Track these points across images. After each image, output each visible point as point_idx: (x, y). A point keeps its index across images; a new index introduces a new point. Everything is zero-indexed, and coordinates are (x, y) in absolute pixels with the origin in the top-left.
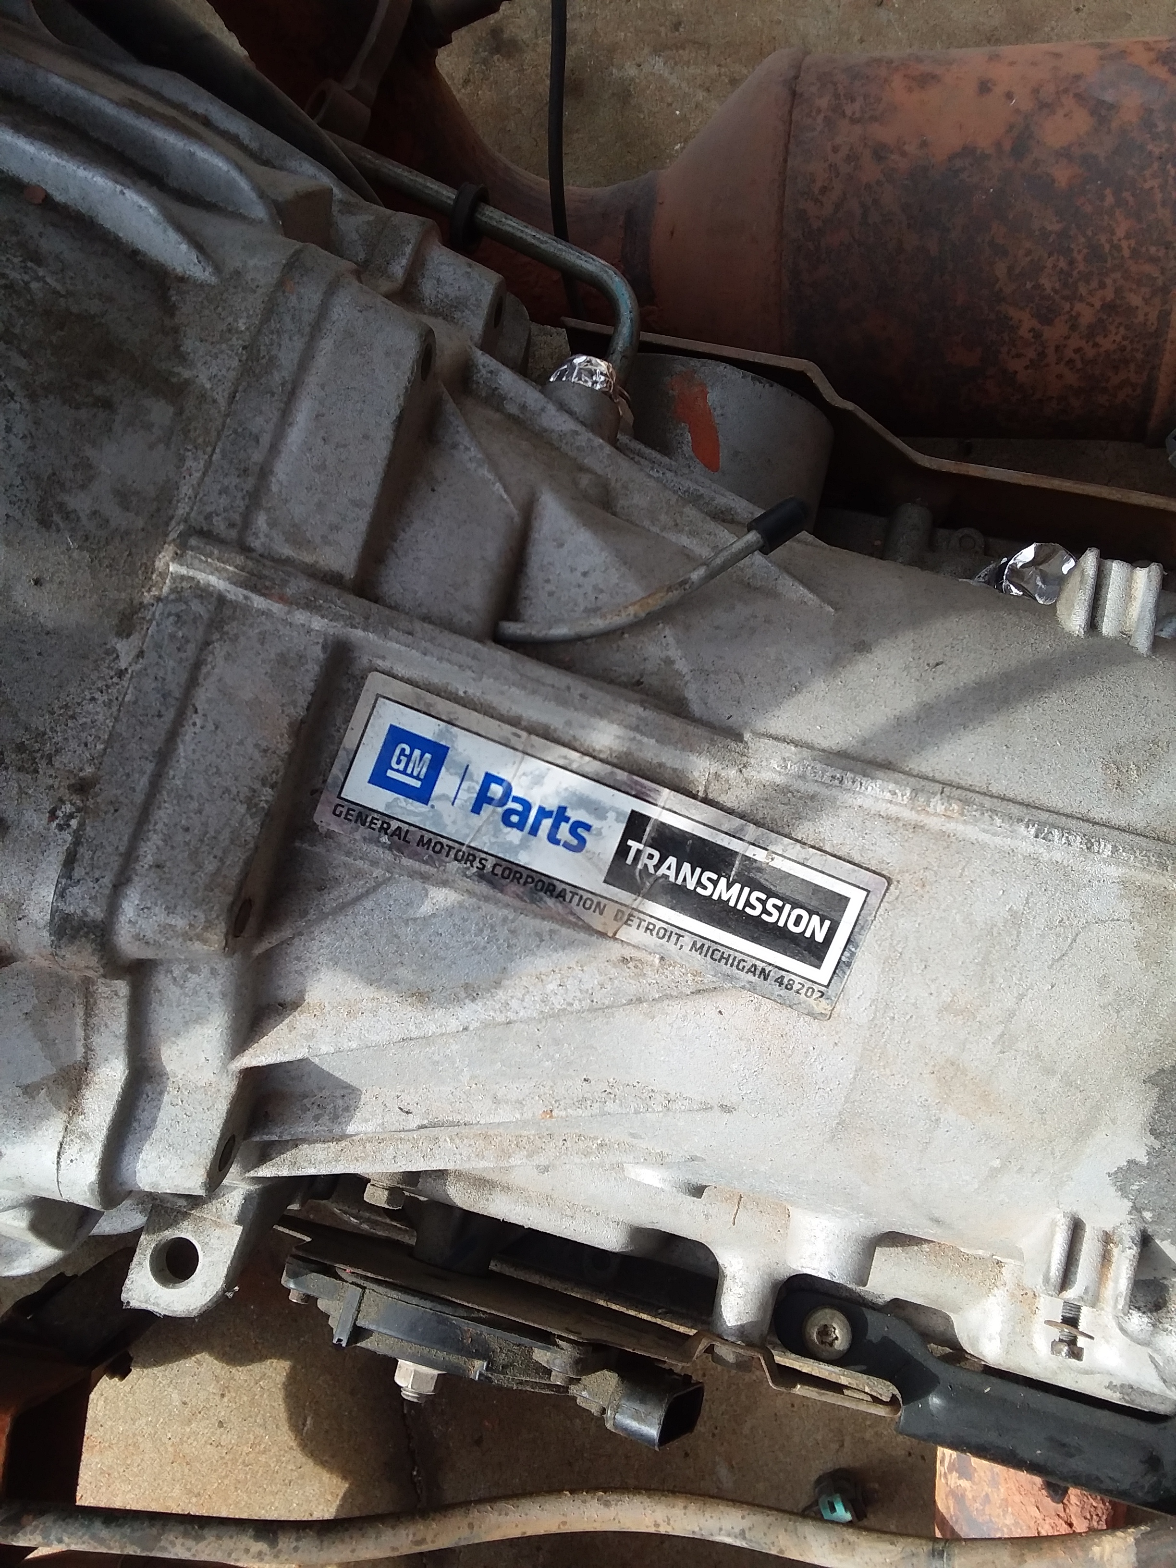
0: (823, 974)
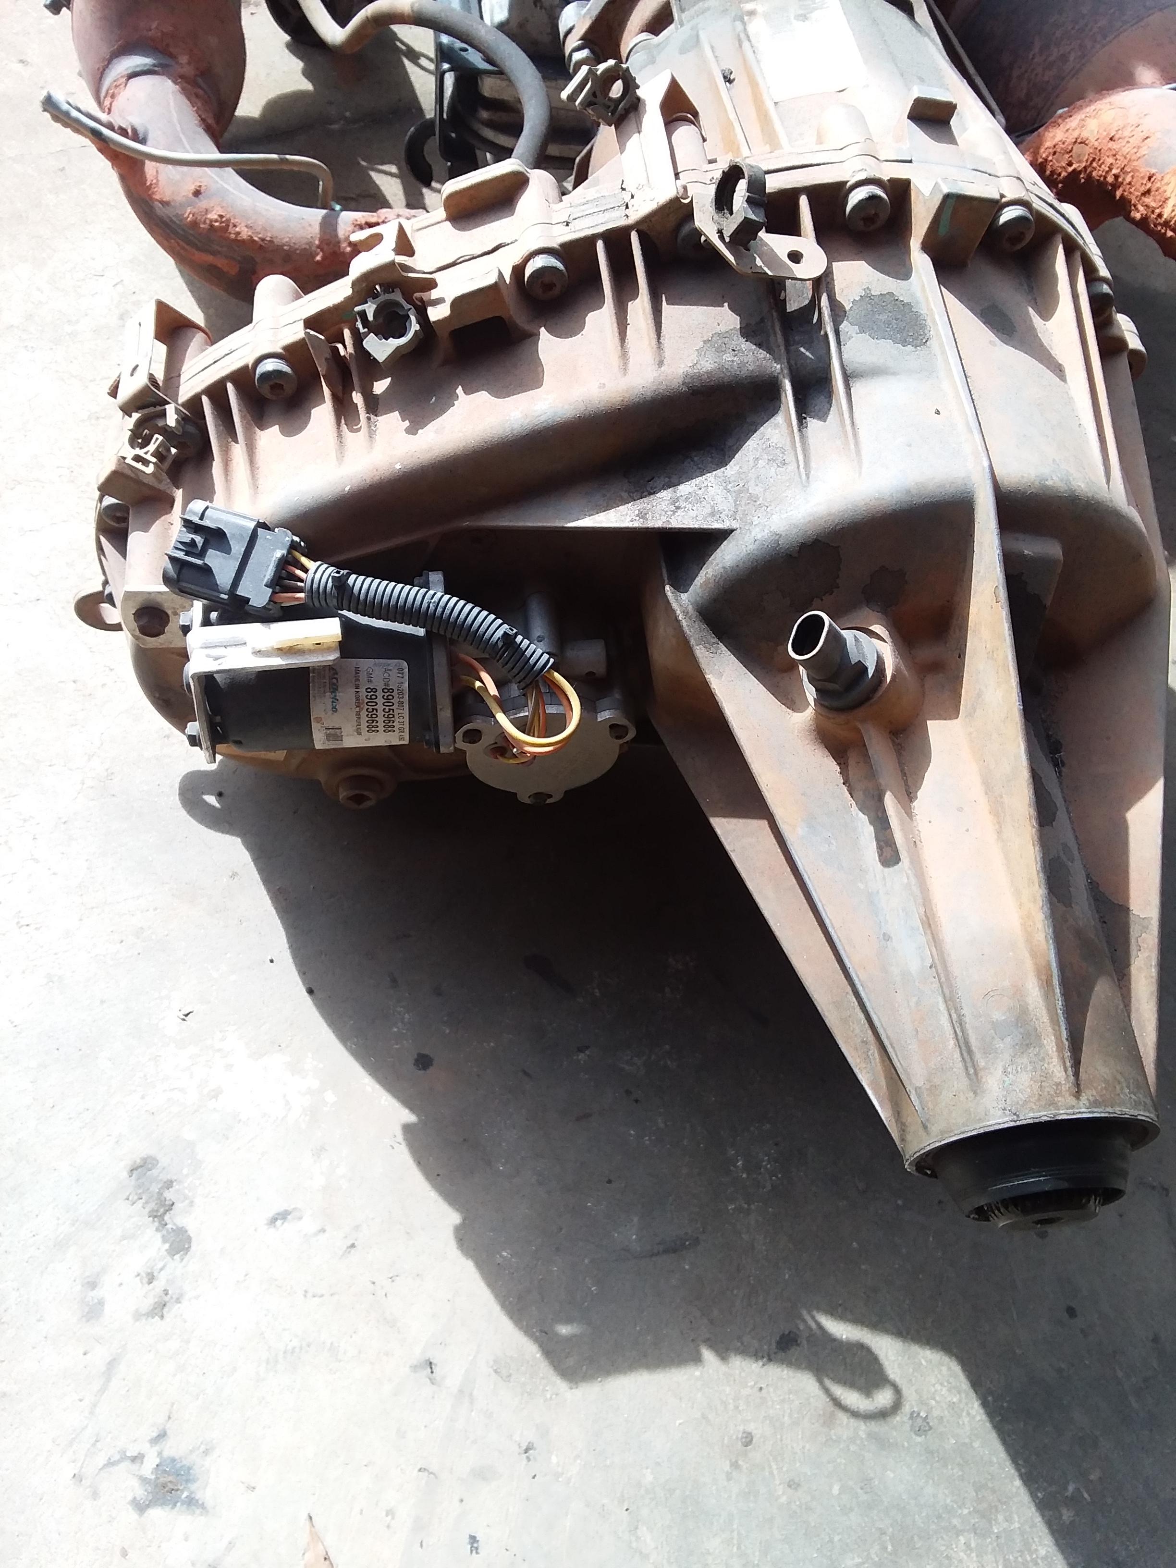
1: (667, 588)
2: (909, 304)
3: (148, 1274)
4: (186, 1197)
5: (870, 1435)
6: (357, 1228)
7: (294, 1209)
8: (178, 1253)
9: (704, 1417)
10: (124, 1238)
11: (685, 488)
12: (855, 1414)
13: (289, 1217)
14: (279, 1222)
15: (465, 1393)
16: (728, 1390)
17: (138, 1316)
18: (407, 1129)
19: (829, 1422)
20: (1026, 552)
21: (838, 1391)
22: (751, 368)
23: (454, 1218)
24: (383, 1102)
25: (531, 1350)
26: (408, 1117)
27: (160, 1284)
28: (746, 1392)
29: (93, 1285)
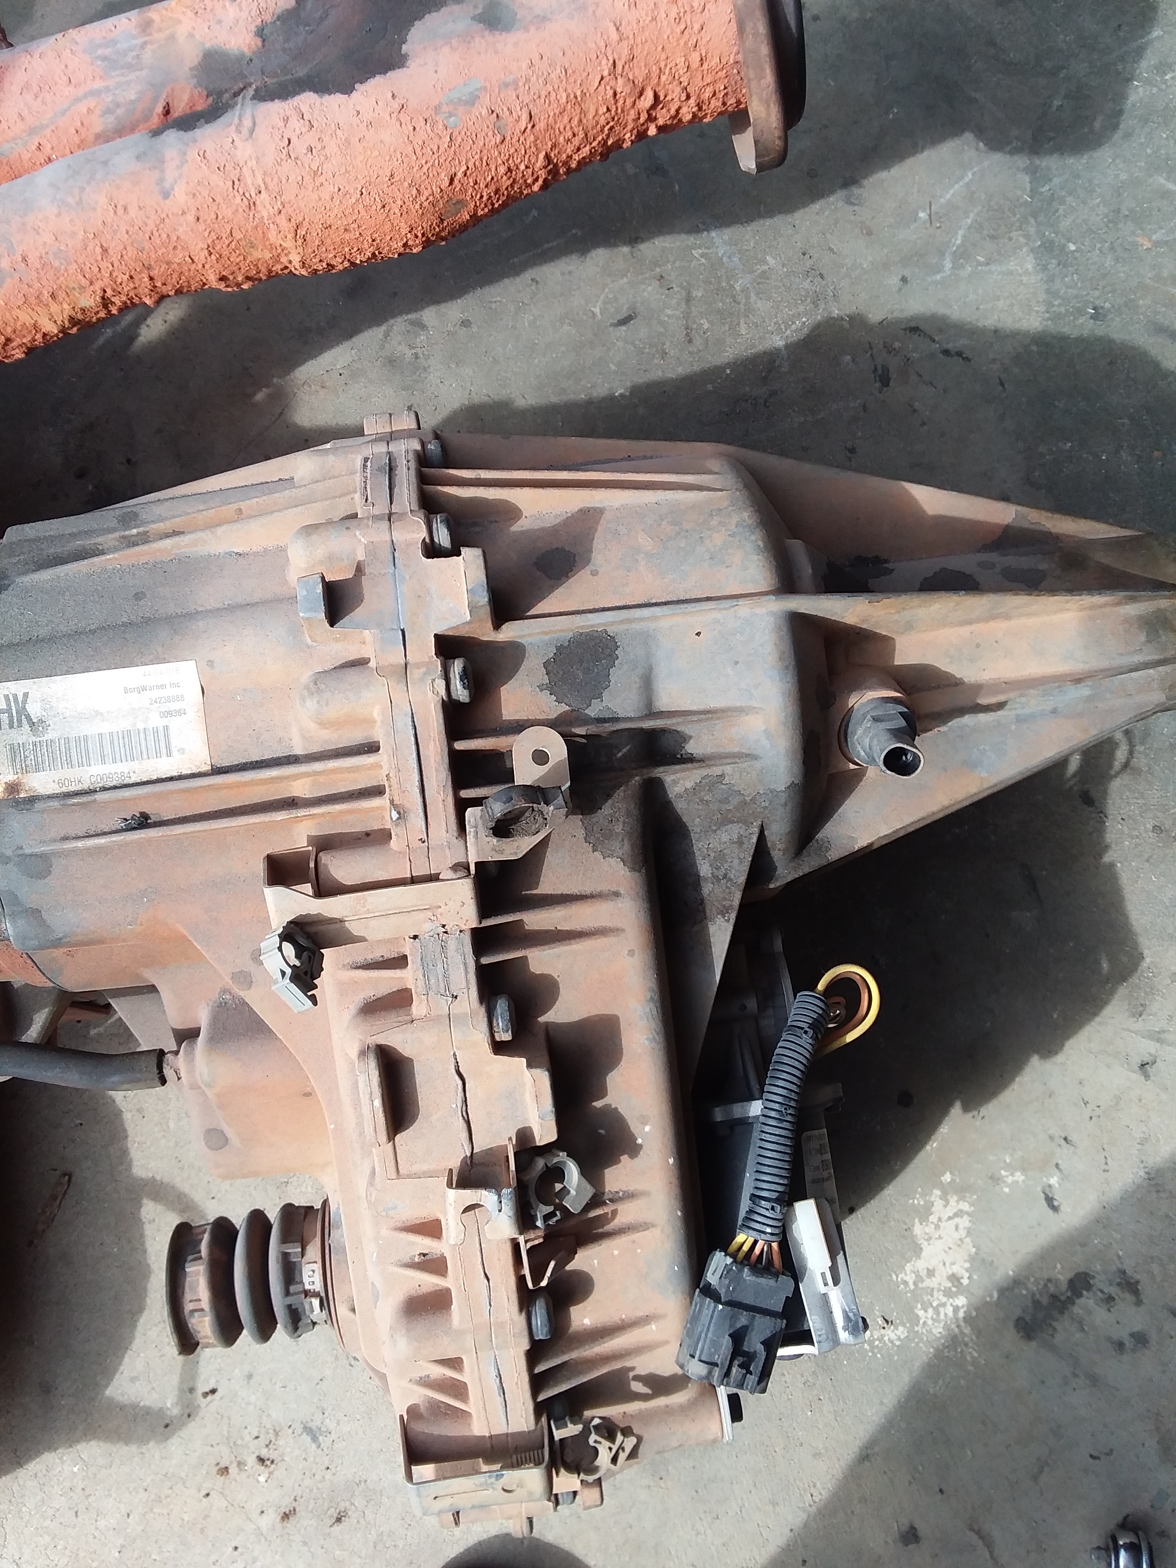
1: (772, 886)
2: (558, 648)
3: (1108, 1302)
4: (1046, 1285)
5: (1142, 744)
6: (1051, 1138)
7: (1044, 1193)
8: (1089, 1282)
9: (1148, 861)
10: (1083, 1330)
11: (704, 869)
12: (1131, 753)
13: (1050, 1195)
14: (1056, 1203)
15: (1158, 1037)
16: (1127, 843)
17: (1139, 1303)
18: (966, 1108)
19: (1138, 772)
20: (810, 571)
21: (1117, 765)
22: (633, 806)
23: (1035, 1060)
24: (945, 1131)
25: (1122, 990)
26: (956, 1110)
27: (1113, 1290)
28: (1126, 831)
29: (1120, 1346)
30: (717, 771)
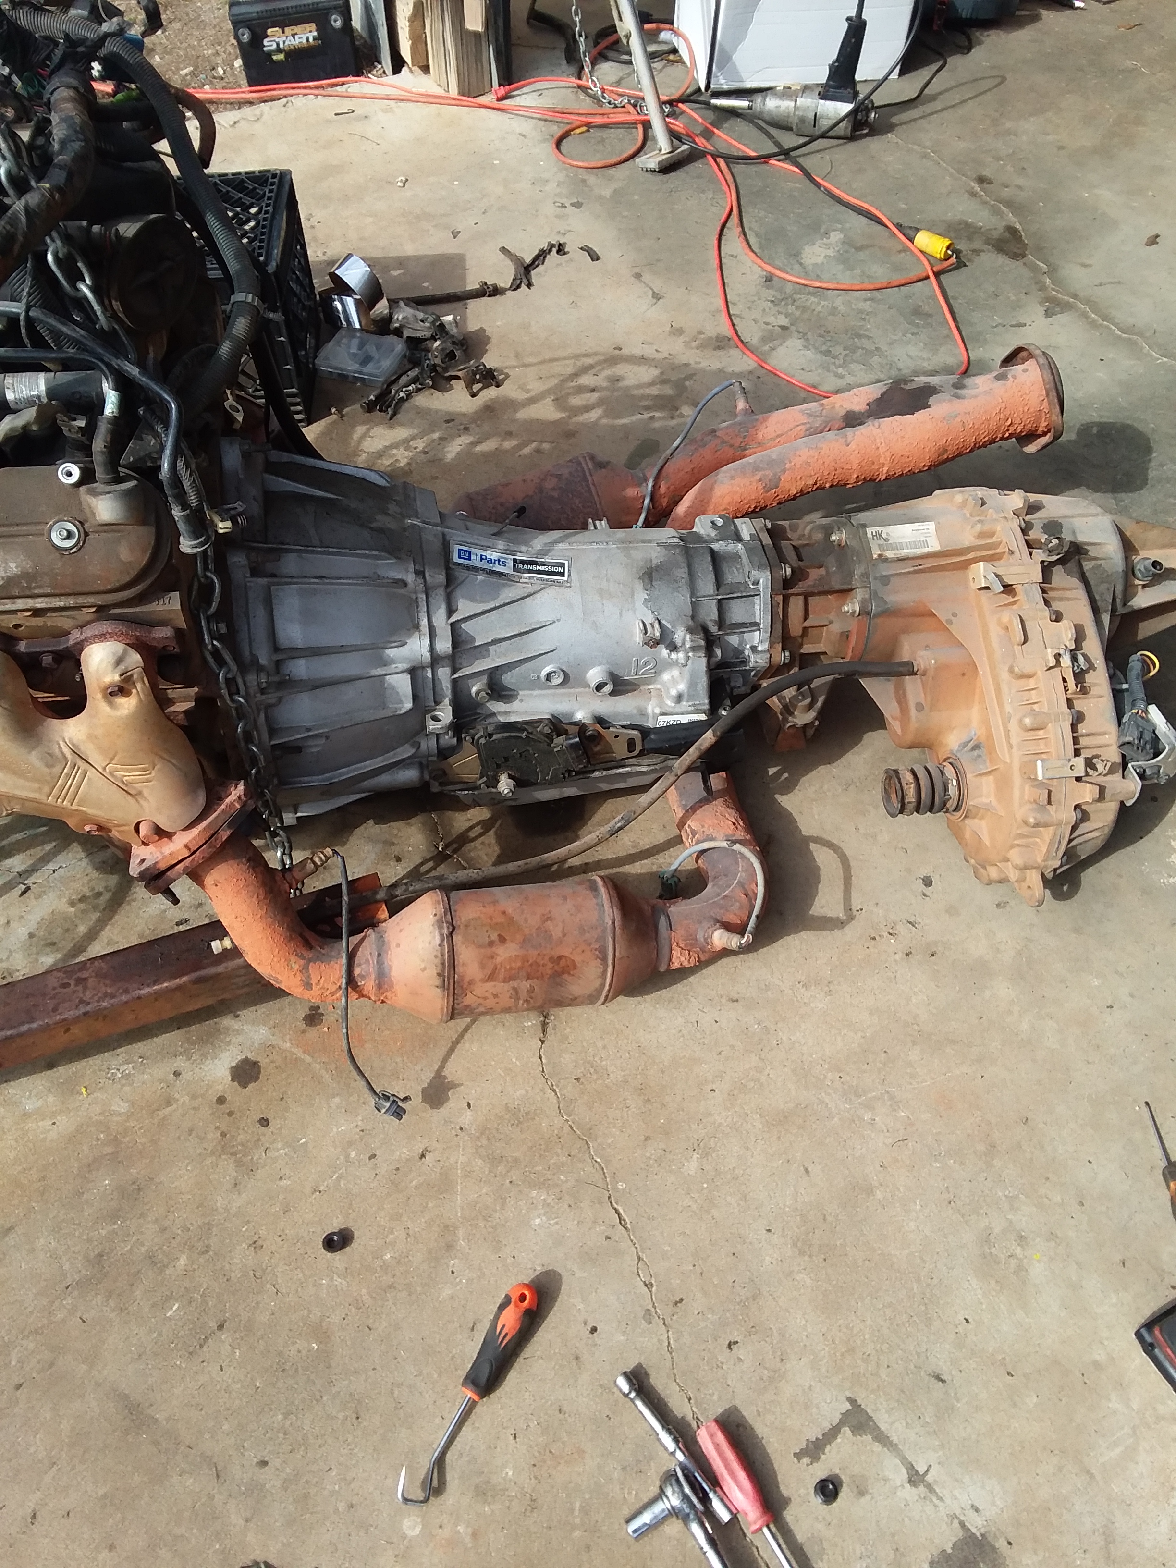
0: (566, 578)
30: (1099, 562)
